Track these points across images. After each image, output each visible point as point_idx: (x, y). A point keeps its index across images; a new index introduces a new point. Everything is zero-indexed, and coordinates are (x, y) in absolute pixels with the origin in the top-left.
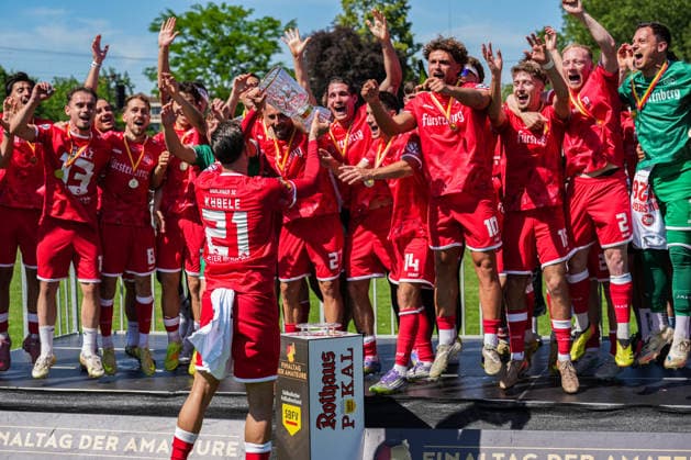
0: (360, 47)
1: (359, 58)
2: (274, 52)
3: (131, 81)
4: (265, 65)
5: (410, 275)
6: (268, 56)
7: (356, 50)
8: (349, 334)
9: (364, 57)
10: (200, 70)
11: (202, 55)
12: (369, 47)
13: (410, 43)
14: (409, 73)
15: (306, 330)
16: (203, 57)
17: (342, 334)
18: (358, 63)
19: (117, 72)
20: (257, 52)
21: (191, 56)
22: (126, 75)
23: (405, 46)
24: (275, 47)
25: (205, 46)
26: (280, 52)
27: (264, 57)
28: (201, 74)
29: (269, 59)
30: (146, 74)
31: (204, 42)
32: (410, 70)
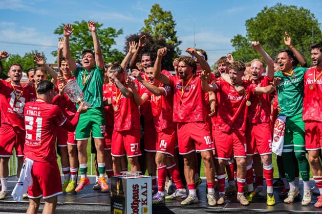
0: (152, 42)
1: (152, 48)
2: (112, 44)
3: (45, 56)
4: (108, 50)
5: (162, 149)
6: (110, 46)
7: (151, 44)
8: (146, 176)
9: (155, 46)
10: (78, 52)
11: (79, 45)
12: (157, 42)
13: (176, 41)
14: (175, 54)
15: (125, 174)
16: (79, 46)
17: (142, 176)
18: (151, 50)
19: (39, 52)
20: (104, 44)
21: (74, 45)
22: (43, 53)
23: (173, 42)
24: (113, 42)
25: (81, 40)
26: (115, 44)
27: (108, 46)
28: (78, 53)
29: (110, 47)
30: (52, 54)
31: (80, 39)
32: (176, 53)
